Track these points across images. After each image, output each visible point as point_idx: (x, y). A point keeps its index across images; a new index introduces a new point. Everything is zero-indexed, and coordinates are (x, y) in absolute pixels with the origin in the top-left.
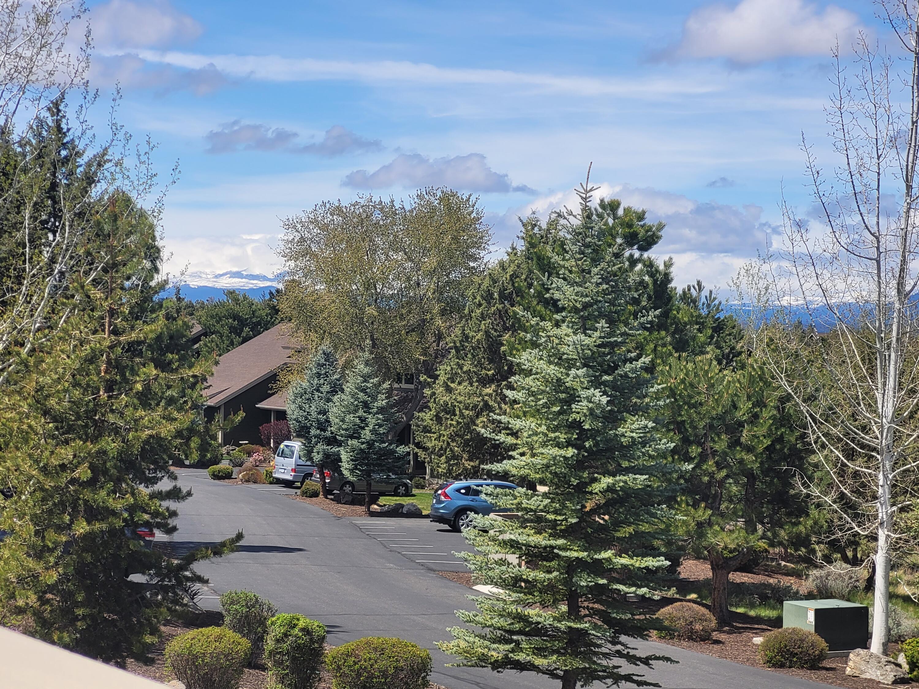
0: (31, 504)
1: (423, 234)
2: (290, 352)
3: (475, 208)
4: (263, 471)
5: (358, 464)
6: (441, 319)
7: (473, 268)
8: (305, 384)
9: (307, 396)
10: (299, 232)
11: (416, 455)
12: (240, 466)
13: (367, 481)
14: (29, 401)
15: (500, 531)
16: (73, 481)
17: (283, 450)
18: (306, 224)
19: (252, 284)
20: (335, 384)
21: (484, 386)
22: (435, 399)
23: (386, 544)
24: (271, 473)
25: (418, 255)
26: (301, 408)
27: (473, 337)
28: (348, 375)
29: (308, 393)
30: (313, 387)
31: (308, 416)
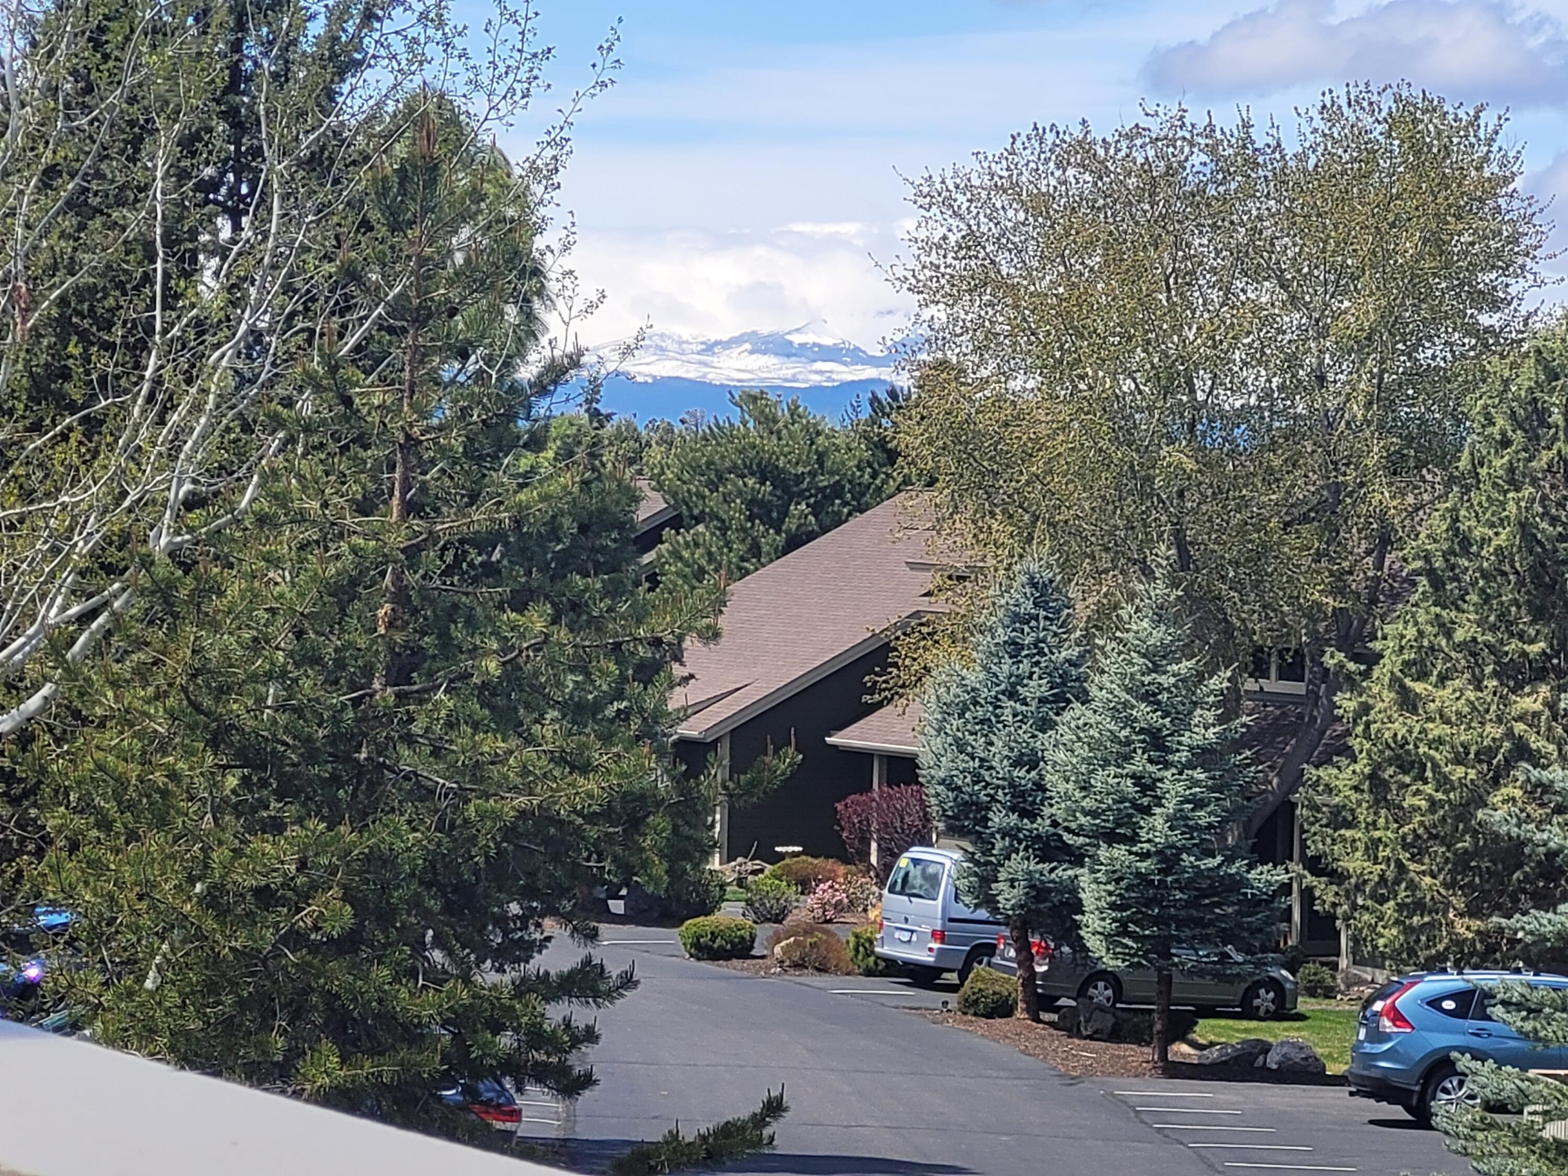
0: (173, 998)
1: (1336, 228)
2: (928, 580)
3: (1495, 148)
4: (845, 936)
5: (1130, 919)
6: (1390, 484)
7: (1489, 330)
8: (974, 677)
9: (980, 713)
10: (962, 219)
11: (1308, 896)
12: (778, 918)
13: (1160, 970)
14: (170, 702)
15: (1545, 1113)
16: (295, 939)
17: (907, 874)
18: (984, 194)
19: (821, 372)
20: (1065, 676)
21: (1517, 689)
22: (1368, 725)
23: (1213, 1160)
24: (871, 942)
25: (1321, 290)
26: (960, 744)
27: (1485, 541)
28: (1102, 648)
29: (983, 702)
30: (998, 685)
31: (982, 771)
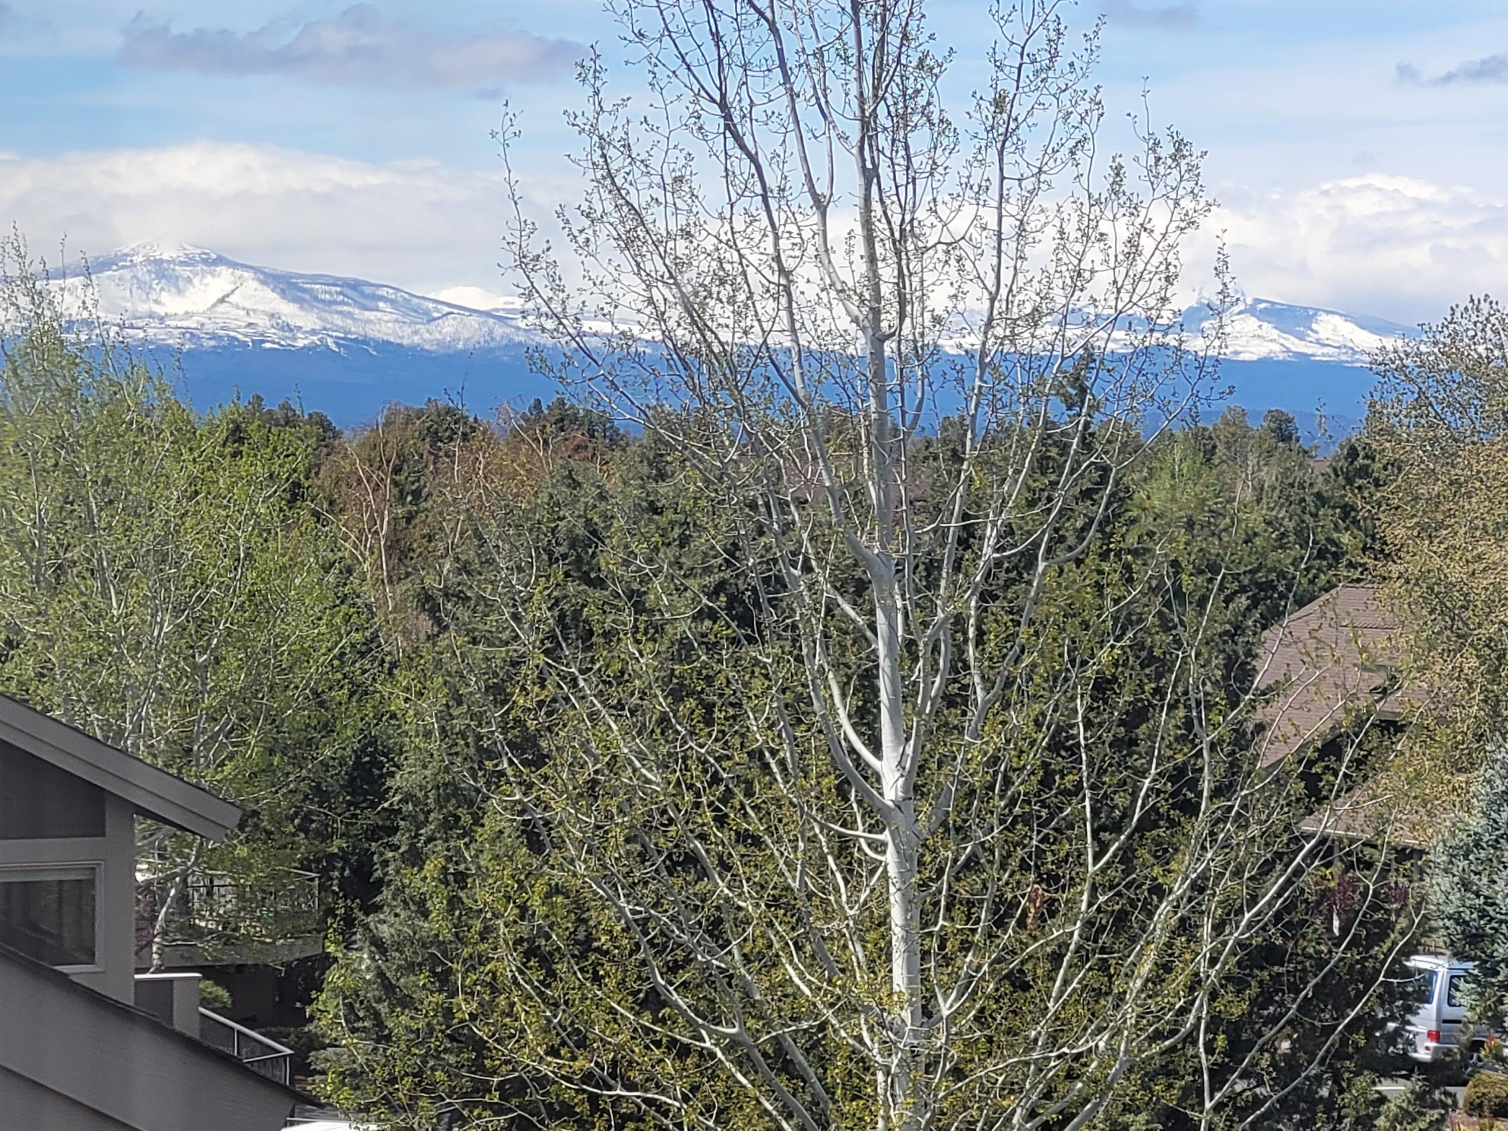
8: (1476, 823)
9: (1482, 855)
29: (1485, 845)
30: (1497, 830)
31: (1488, 908)
